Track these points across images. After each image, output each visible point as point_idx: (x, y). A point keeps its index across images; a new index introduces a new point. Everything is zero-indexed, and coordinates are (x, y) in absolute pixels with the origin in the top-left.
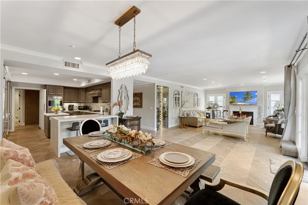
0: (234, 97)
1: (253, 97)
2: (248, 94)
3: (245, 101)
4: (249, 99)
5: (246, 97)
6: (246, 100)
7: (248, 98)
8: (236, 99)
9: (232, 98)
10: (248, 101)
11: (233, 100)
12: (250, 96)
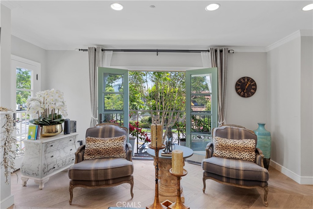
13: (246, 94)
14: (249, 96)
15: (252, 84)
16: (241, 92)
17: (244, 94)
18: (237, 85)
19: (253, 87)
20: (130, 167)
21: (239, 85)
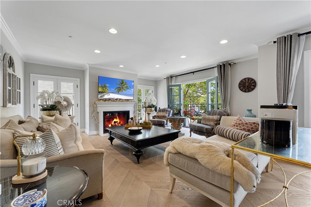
0: (105, 86)
1: (129, 88)
2: (122, 83)
3: (118, 92)
4: (124, 90)
5: (120, 86)
6: (120, 91)
7: (122, 88)
8: (107, 88)
9: (102, 87)
10: (122, 92)
11: (103, 90)
12: (125, 86)
13: (247, 90)
14: (249, 91)
15: (252, 82)
16: (243, 89)
17: (245, 90)
18: (240, 84)
19: (252, 84)
20: (163, 122)
21: (241, 84)
